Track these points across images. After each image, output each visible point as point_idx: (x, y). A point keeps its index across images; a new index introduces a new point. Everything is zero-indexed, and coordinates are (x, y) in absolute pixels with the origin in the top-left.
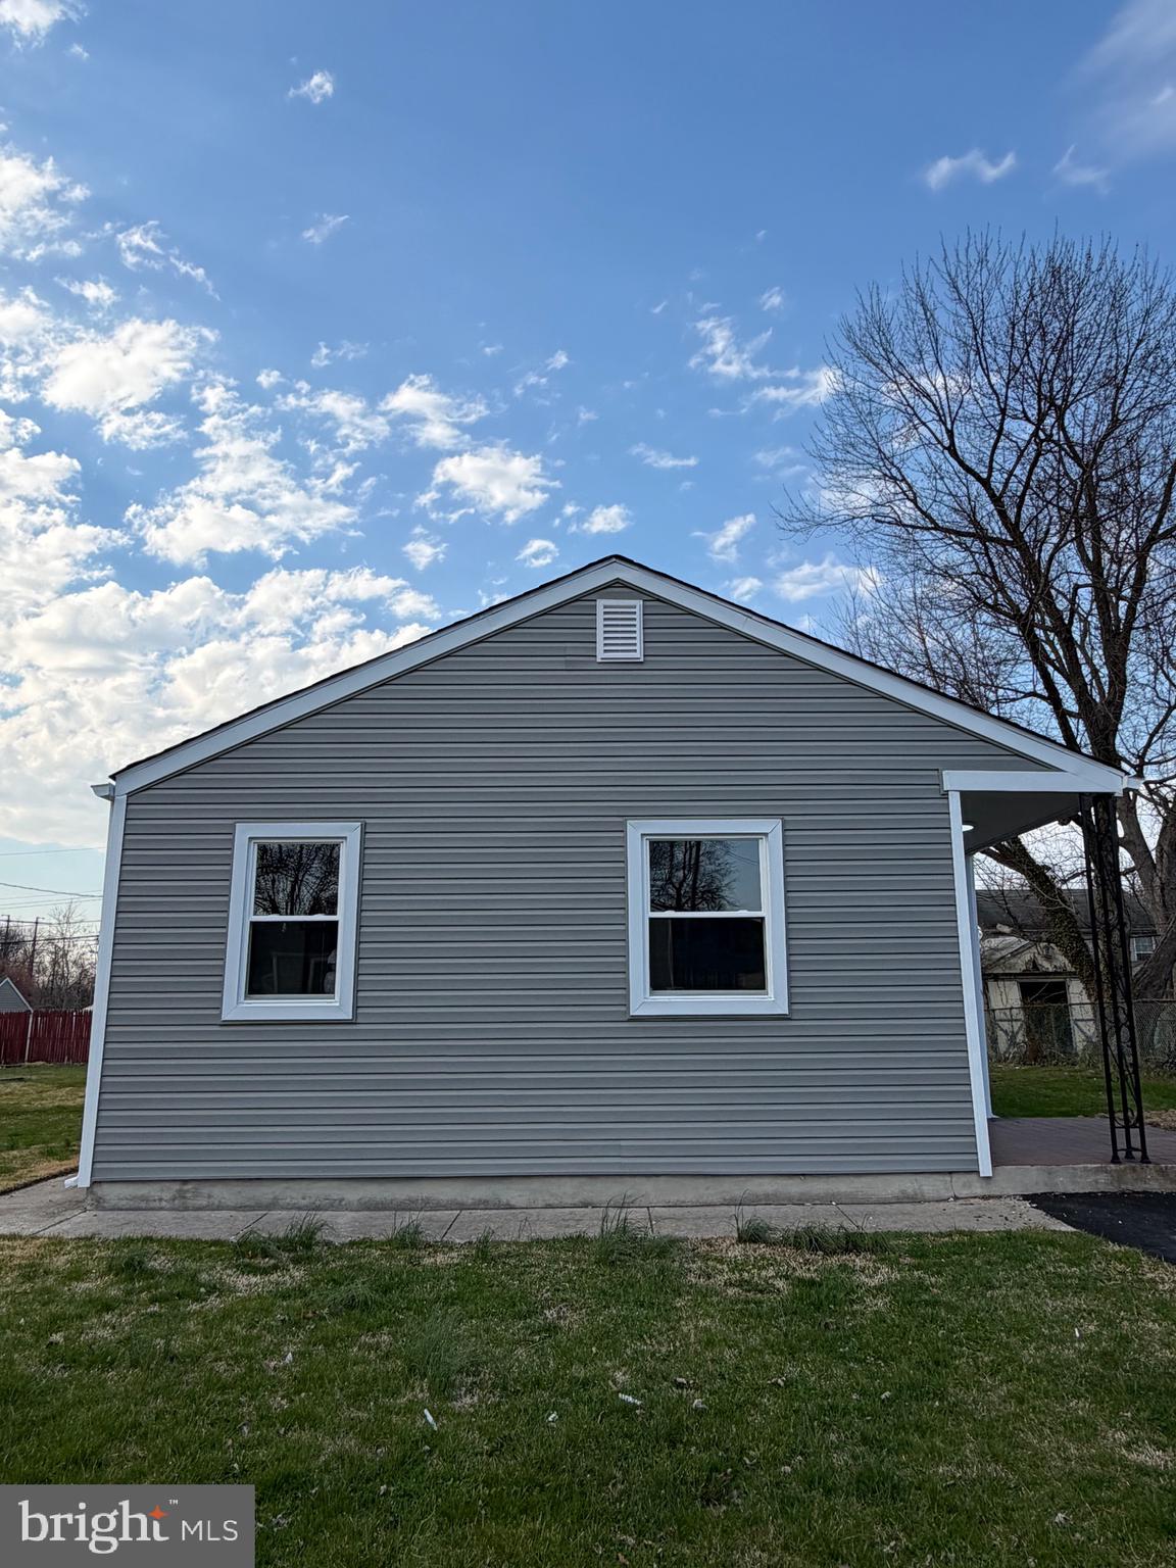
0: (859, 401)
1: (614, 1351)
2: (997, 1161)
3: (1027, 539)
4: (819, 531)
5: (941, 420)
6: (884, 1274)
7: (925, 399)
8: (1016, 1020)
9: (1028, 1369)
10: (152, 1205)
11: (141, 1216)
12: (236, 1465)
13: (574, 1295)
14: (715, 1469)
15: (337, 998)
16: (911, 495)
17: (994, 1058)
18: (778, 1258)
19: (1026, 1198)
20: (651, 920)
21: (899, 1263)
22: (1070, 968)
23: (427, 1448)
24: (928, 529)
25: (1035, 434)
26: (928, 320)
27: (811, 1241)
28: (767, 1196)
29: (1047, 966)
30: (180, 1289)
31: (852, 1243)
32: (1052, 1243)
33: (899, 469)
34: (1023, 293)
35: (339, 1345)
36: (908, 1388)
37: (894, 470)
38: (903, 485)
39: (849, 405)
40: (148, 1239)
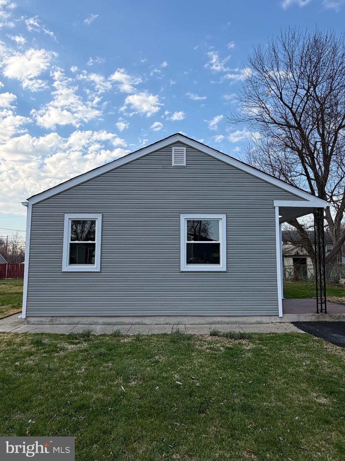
0: (253, 82)
1: (174, 368)
2: (284, 312)
3: (302, 127)
4: (240, 123)
5: (278, 89)
6: (251, 346)
7: (273, 82)
8: (291, 269)
9: (290, 375)
10: (44, 323)
11: (40, 326)
12: (69, 402)
13: (164, 352)
14: (202, 404)
15: (95, 265)
16: (268, 113)
17: (285, 279)
18: (221, 341)
19: (292, 323)
20: (187, 243)
21: (255, 343)
22: (307, 254)
23: (122, 397)
24: (273, 123)
25: (307, 94)
26: (275, 57)
27: (231, 336)
28: (219, 322)
29: (301, 253)
30: (52, 349)
31: (242, 336)
32: (298, 337)
33: (264, 104)
34: (305, 48)
35: (97, 366)
36: (257, 380)
37: (263, 105)
38: (266, 109)
39: (250, 84)
40: (42, 334)
